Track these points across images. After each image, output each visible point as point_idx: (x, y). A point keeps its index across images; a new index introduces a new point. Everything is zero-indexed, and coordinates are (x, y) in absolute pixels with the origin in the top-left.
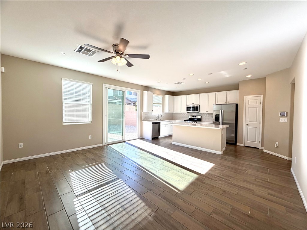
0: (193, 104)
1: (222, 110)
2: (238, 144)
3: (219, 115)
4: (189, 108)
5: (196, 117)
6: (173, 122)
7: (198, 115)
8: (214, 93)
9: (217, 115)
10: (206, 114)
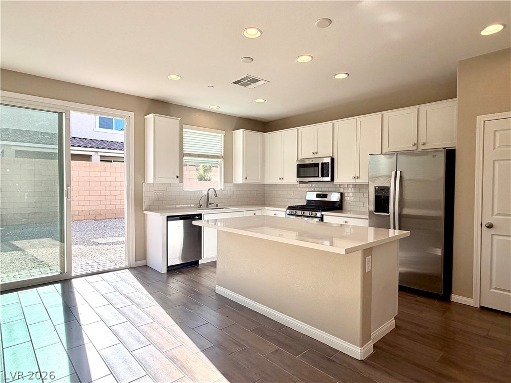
0: (316, 156)
1: (398, 173)
2: (455, 298)
3: (388, 189)
4: (305, 169)
5: (325, 196)
6: (254, 212)
7: (330, 190)
8: (377, 116)
9: (381, 190)
10: (355, 185)
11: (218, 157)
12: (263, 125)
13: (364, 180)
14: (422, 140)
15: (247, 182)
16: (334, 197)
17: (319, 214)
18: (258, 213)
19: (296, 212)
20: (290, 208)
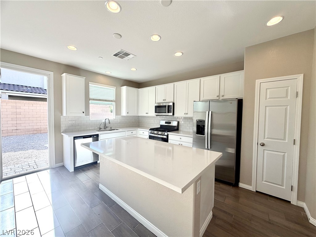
0: (165, 101)
1: (210, 112)
2: (241, 185)
3: (204, 121)
4: (159, 109)
5: (170, 123)
6: (132, 131)
7: (172, 119)
8: (197, 81)
9: (200, 121)
10: (185, 118)
11: (112, 101)
12: (138, 85)
13: (190, 115)
14: (222, 94)
15: (129, 115)
16: (174, 124)
17: (166, 134)
18: (134, 132)
19: (154, 132)
20: (151, 129)
